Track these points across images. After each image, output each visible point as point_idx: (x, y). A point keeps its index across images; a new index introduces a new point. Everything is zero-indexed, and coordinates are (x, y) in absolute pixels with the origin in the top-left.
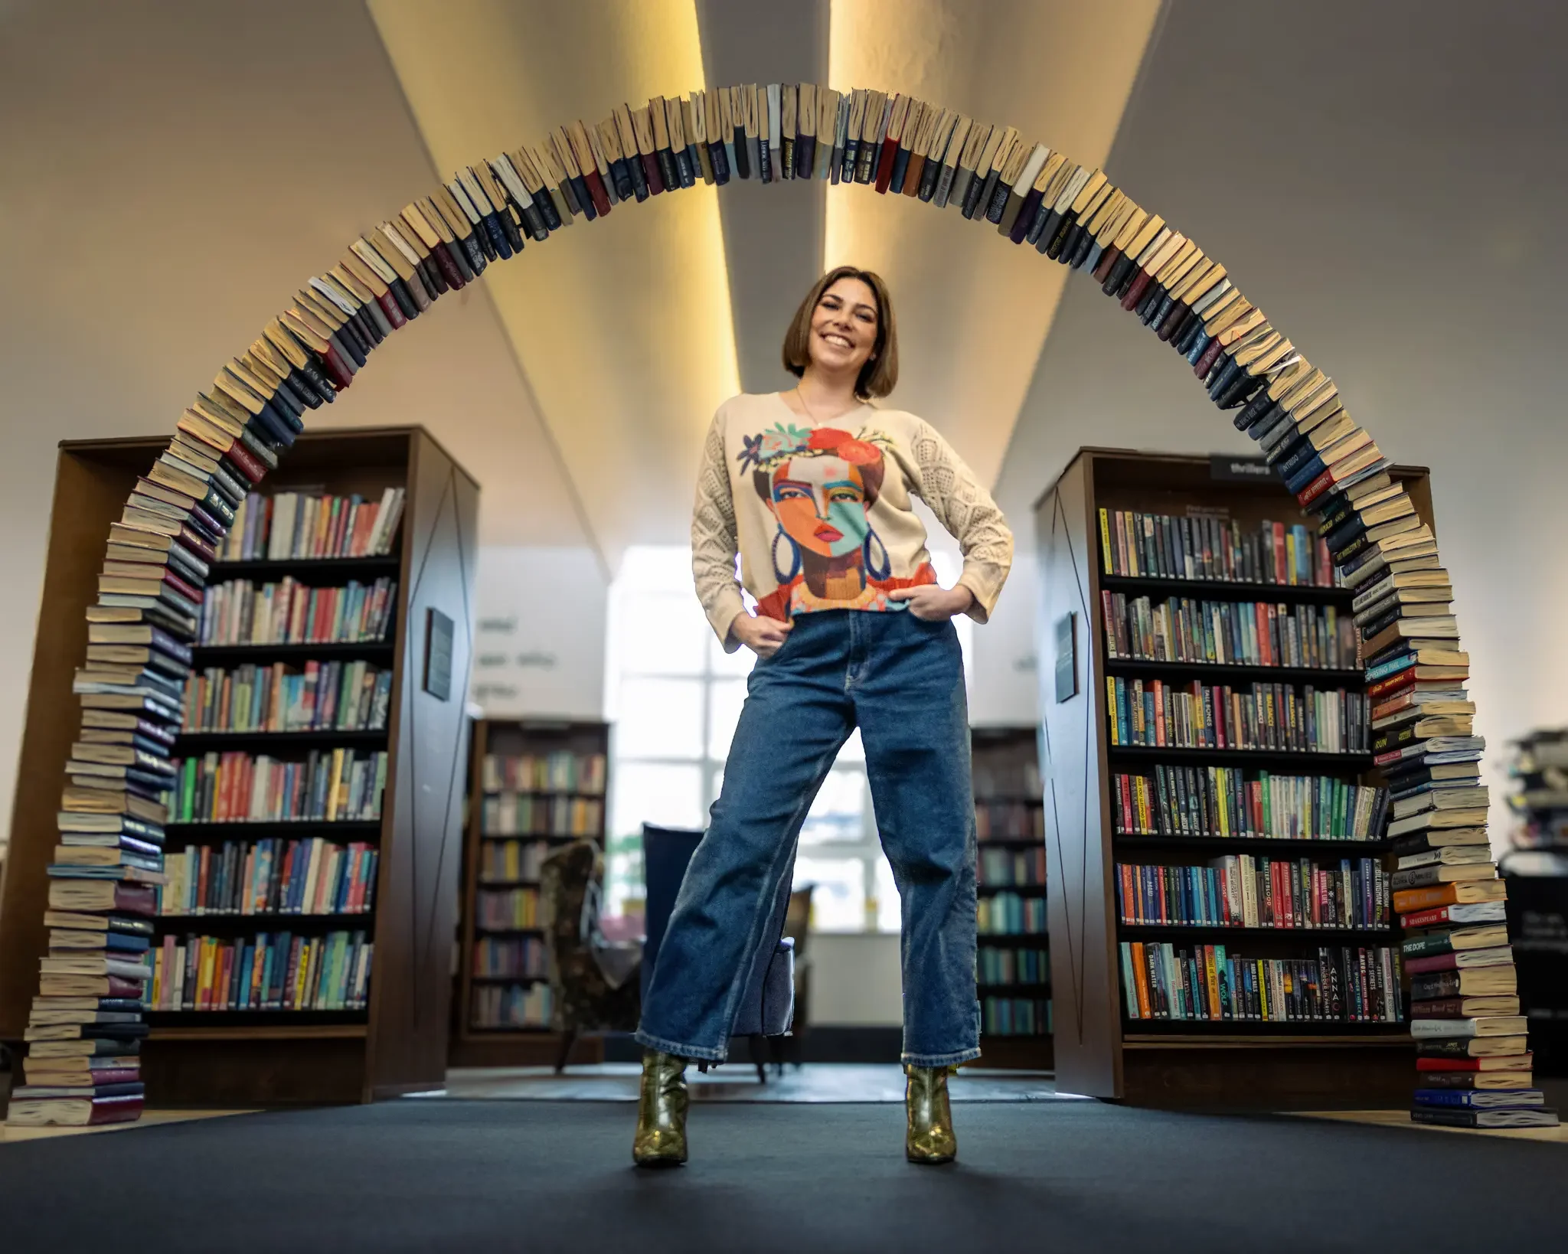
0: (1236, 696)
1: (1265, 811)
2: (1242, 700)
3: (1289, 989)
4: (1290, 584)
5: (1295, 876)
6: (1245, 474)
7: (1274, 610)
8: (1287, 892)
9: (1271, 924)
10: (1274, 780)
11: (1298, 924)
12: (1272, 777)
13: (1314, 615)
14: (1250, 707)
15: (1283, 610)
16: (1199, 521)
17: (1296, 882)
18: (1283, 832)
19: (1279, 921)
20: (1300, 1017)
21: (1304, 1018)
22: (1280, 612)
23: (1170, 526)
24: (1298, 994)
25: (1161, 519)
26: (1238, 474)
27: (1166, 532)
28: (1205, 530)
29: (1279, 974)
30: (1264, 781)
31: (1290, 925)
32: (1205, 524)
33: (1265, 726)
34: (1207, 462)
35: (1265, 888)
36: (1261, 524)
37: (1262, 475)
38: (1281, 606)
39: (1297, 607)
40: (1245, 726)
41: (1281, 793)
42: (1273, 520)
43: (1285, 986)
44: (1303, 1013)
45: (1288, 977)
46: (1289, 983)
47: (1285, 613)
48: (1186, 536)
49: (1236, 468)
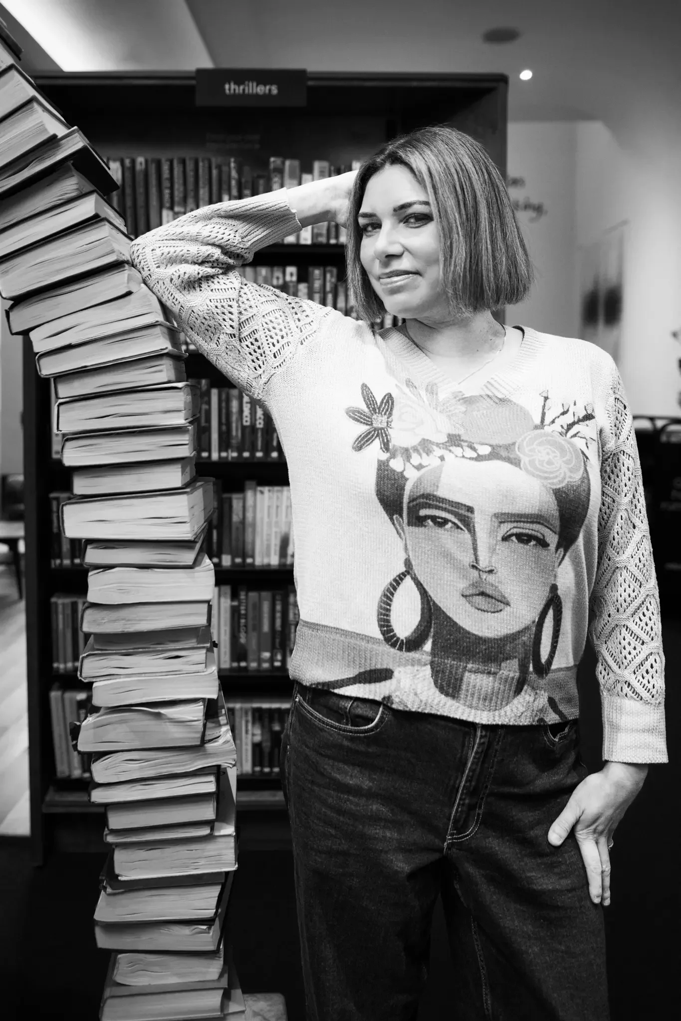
0: (214, 392)
1: (249, 531)
2: (224, 397)
3: (258, 739)
4: (302, 242)
5: (279, 607)
6: (244, 96)
7: (280, 275)
8: (266, 628)
9: (243, 664)
10: (262, 492)
11: (277, 664)
12: (259, 488)
13: (334, 280)
14: (235, 404)
15: (292, 275)
16: (183, 162)
17: (278, 615)
18: (268, 555)
19: (254, 661)
20: (267, 770)
21: (271, 772)
22: (288, 278)
23: (146, 173)
24: (267, 745)
25: (133, 162)
26: (235, 96)
27: (140, 179)
28: (190, 174)
29: (247, 722)
30: (249, 494)
31: (266, 665)
32: (190, 166)
33: (253, 427)
34: (193, 82)
35: (239, 623)
36: (267, 163)
37: (269, 95)
38: (291, 270)
39: (311, 269)
40: (224, 428)
41: (269, 507)
42: (285, 157)
43: (253, 735)
44: (271, 766)
45: (258, 726)
46: (258, 731)
47: (294, 278)
48: (166, 184)
49: (230, 88)
